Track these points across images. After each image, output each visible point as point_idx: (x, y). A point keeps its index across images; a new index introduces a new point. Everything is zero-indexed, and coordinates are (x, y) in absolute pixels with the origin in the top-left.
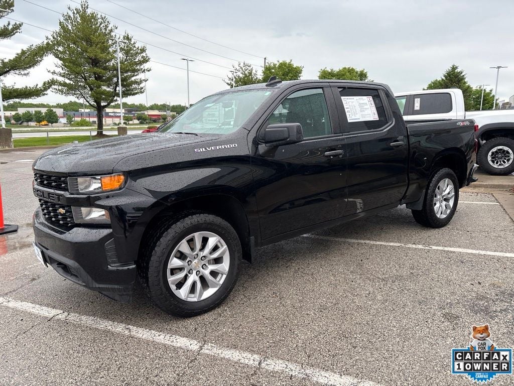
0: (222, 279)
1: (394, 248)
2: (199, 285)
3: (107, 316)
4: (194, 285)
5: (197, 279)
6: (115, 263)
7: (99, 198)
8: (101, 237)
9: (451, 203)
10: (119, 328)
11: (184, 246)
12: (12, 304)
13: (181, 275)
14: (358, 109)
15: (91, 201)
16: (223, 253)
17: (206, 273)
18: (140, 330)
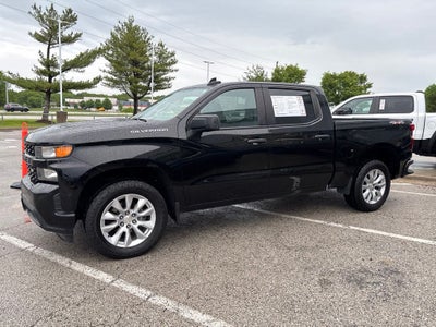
0: (148, 233)
1: (316, 225)
2: (128, 235)
4: (124, 234)
5: (127, 230)
6: (60, 211)
7: (52, 162)
8: (52, 191)
9: (382, 191)
10: (64, 261)
11: (116, 204)
13: (113, 226)
14: (286, 106)
15: (47, 164)
16: (151, 212)
17: (135, 226)
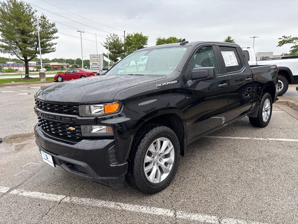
0: (170, 167)
2: (159, 172)
3: (99, 197)
4: (157, 173)
5: (158, 168)
6: (114, 162)
8: (106, 145)
9: (269, 112)
11: (152, 148)
12: (25, 194)
14: (229, 58)
15: (97, 121)
16: (171, 150)
17: (162, 164)
18: (127, 205)
